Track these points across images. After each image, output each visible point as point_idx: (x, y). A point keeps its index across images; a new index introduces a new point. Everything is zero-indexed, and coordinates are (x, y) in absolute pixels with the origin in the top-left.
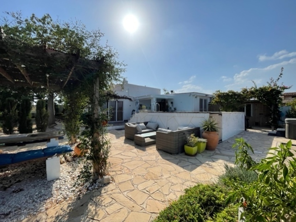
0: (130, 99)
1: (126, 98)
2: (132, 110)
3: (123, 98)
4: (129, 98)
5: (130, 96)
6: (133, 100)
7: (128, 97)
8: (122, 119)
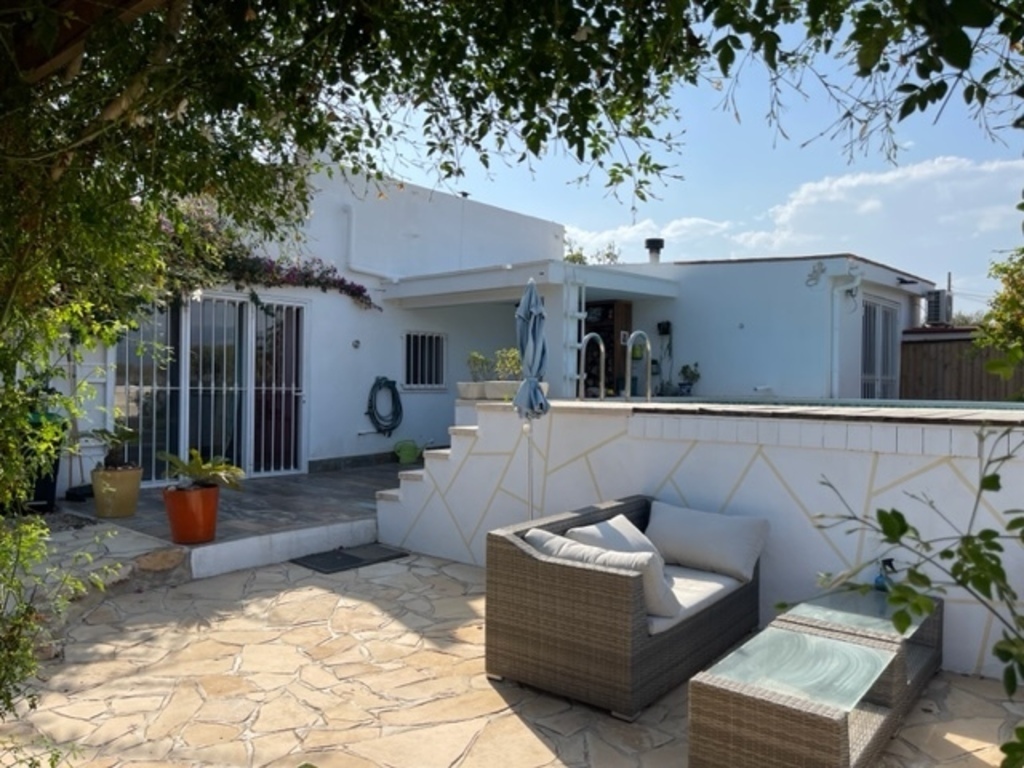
0: (356, 293)
1: (326, 282)
2: (372, 381)
3: (302, 278)
4: (349, 279)
5: (356, 267)
6: (376, 298)
7: (340, 274)
8: (290, 457)
